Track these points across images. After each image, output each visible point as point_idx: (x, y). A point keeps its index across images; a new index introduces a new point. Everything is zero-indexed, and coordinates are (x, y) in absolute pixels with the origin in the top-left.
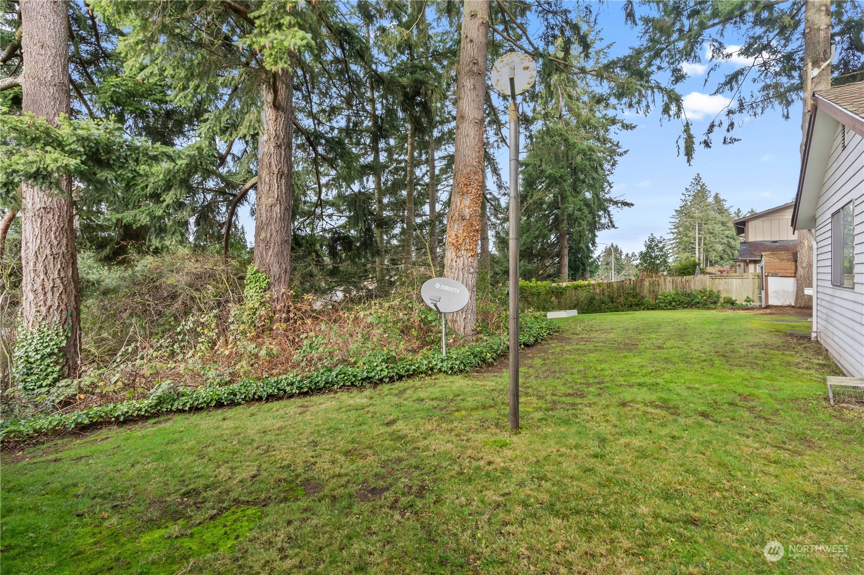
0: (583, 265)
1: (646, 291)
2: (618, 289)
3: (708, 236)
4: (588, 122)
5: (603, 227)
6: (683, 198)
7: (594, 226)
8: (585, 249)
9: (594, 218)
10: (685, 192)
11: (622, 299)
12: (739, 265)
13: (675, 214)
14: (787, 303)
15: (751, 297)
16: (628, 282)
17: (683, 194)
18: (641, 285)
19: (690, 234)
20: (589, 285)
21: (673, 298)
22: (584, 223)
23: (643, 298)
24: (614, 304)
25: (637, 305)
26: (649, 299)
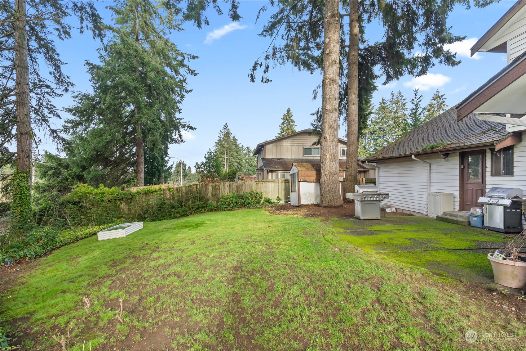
0: (159, 172)
1: (210, 195)
2: (187, 194)
3: (231, 158)
4: (162, 51)
5: (174, 141)
6: (219, 136)
7: (166, 139)
8: (160, 159)
9: (166, 132)
10: (220, 133)
11: (190, 203)
12: (260, 174)
13: (215, 144)
14: (311, 203)
15: (280, 197)
16: (195, 187)
17: (219, 133)
18: (206, 189)
19: (223, 156)
20: (160, 190)
21: (232, 201)
22: (157, 134)
23: (208, 200)
24: (184, 208)
25: (202, 207)
26: (213, 203)
